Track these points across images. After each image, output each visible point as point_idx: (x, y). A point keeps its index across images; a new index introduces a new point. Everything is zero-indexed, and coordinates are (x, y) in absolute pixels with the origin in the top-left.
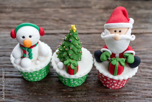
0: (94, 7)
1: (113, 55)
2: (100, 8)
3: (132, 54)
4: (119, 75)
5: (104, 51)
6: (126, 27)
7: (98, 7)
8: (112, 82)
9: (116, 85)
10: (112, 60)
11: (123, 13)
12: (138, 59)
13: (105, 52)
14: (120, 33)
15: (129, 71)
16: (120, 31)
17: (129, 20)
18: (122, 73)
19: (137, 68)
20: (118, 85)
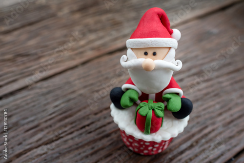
0: (60, 14)
1: (144, 97)
2: (73, 12)
3: (177, 94)
4: (154, 134)
5: (127, 89)
6: (165, 46)
7: (66, 10)
8: (144, 144)
9: (150, 148)
10: (141, 107)
11: (161, 19)
12: (189, 103)
13: (129, 91)
14: (154, 57)
15: (172, 125)
16: (154, 54)
17: (171, 33)
18: (161, 128)
19: (187, 118)
20: (155, 149)
